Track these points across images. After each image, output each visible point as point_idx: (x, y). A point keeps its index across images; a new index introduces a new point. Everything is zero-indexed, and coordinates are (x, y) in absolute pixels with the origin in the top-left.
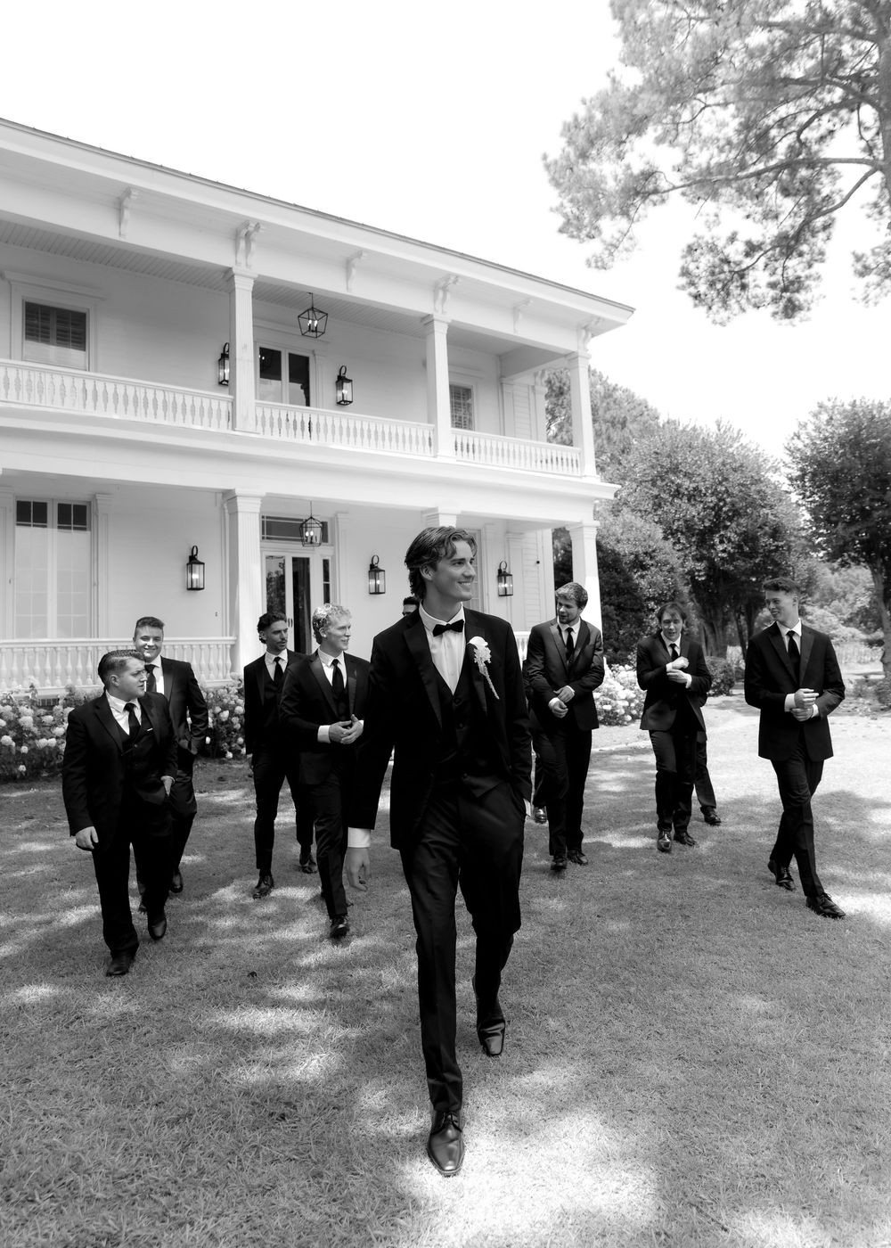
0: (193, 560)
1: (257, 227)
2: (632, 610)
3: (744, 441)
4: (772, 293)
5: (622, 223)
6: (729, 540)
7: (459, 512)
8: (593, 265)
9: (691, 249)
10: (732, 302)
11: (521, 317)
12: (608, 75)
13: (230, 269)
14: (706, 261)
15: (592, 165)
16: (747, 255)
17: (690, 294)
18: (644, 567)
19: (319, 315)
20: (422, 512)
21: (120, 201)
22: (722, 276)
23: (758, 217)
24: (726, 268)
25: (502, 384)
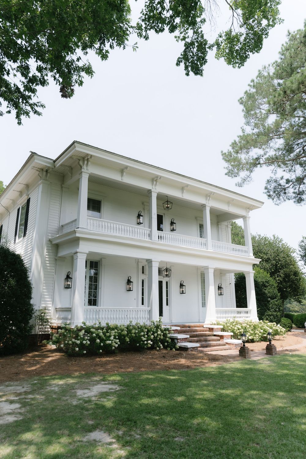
0: (129, 282)
1: (160, 178)
2: (263, 301)
3: (283, 242)
4: (294, 195)
5: (247, 173)
6: (280, 276)
7: (215, 268)
8: (238, 185)
9: (268, 181)
10: (281, 197)
11: (230, 205)
12: (241, 128)
13: (151, 190)
14: (273, 185)
15: (239, 155)
16: (287, 183)
17: (267, 195)
18: (266, 287)
19: (169, 203)
20: (202, 267)
21: (122, 170)
22: (278, 190)
23: (288, 171)
24: (280, 187)
25: (218, 225)
